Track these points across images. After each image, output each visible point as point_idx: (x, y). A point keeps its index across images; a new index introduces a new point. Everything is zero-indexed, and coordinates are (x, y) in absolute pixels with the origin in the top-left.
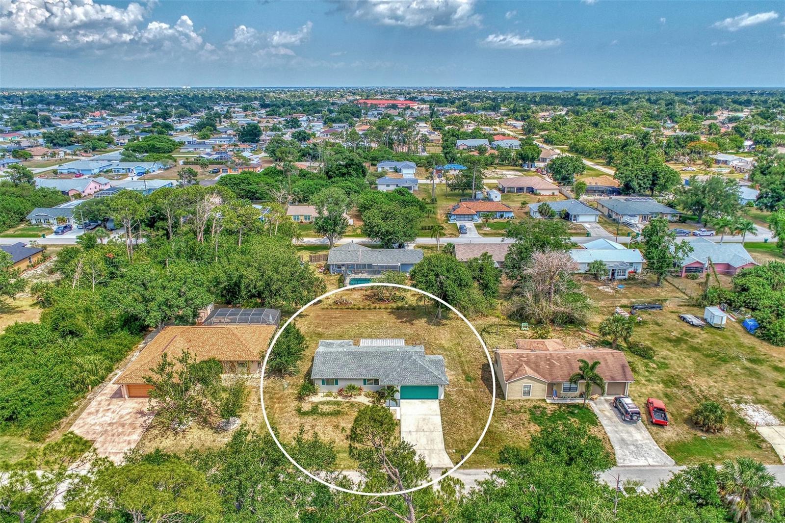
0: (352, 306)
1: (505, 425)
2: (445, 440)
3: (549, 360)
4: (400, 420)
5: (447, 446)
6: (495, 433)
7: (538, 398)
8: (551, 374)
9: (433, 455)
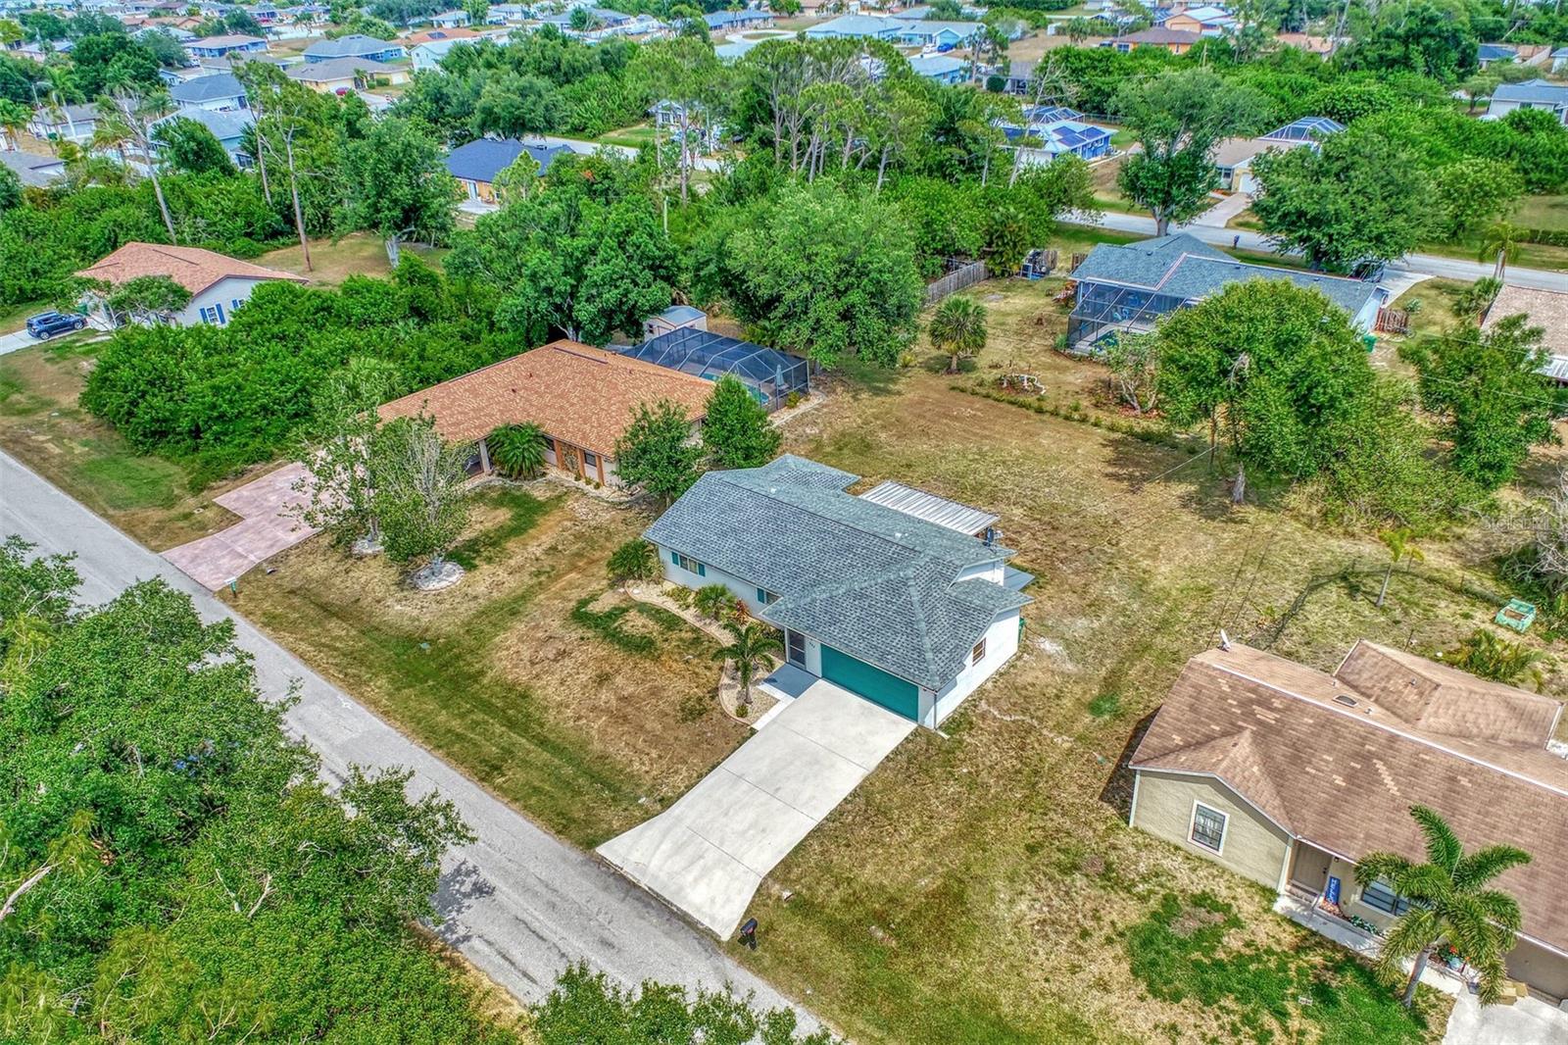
0: (1031, 399)
1: (1023, 905)
2: (801, 848)
3: (1367, 758)
4: (753, 732)
5: (783, 871)
6: (966, 912)
7: (1253, 876)
8: (1327, 814)
9: (718, 874)
